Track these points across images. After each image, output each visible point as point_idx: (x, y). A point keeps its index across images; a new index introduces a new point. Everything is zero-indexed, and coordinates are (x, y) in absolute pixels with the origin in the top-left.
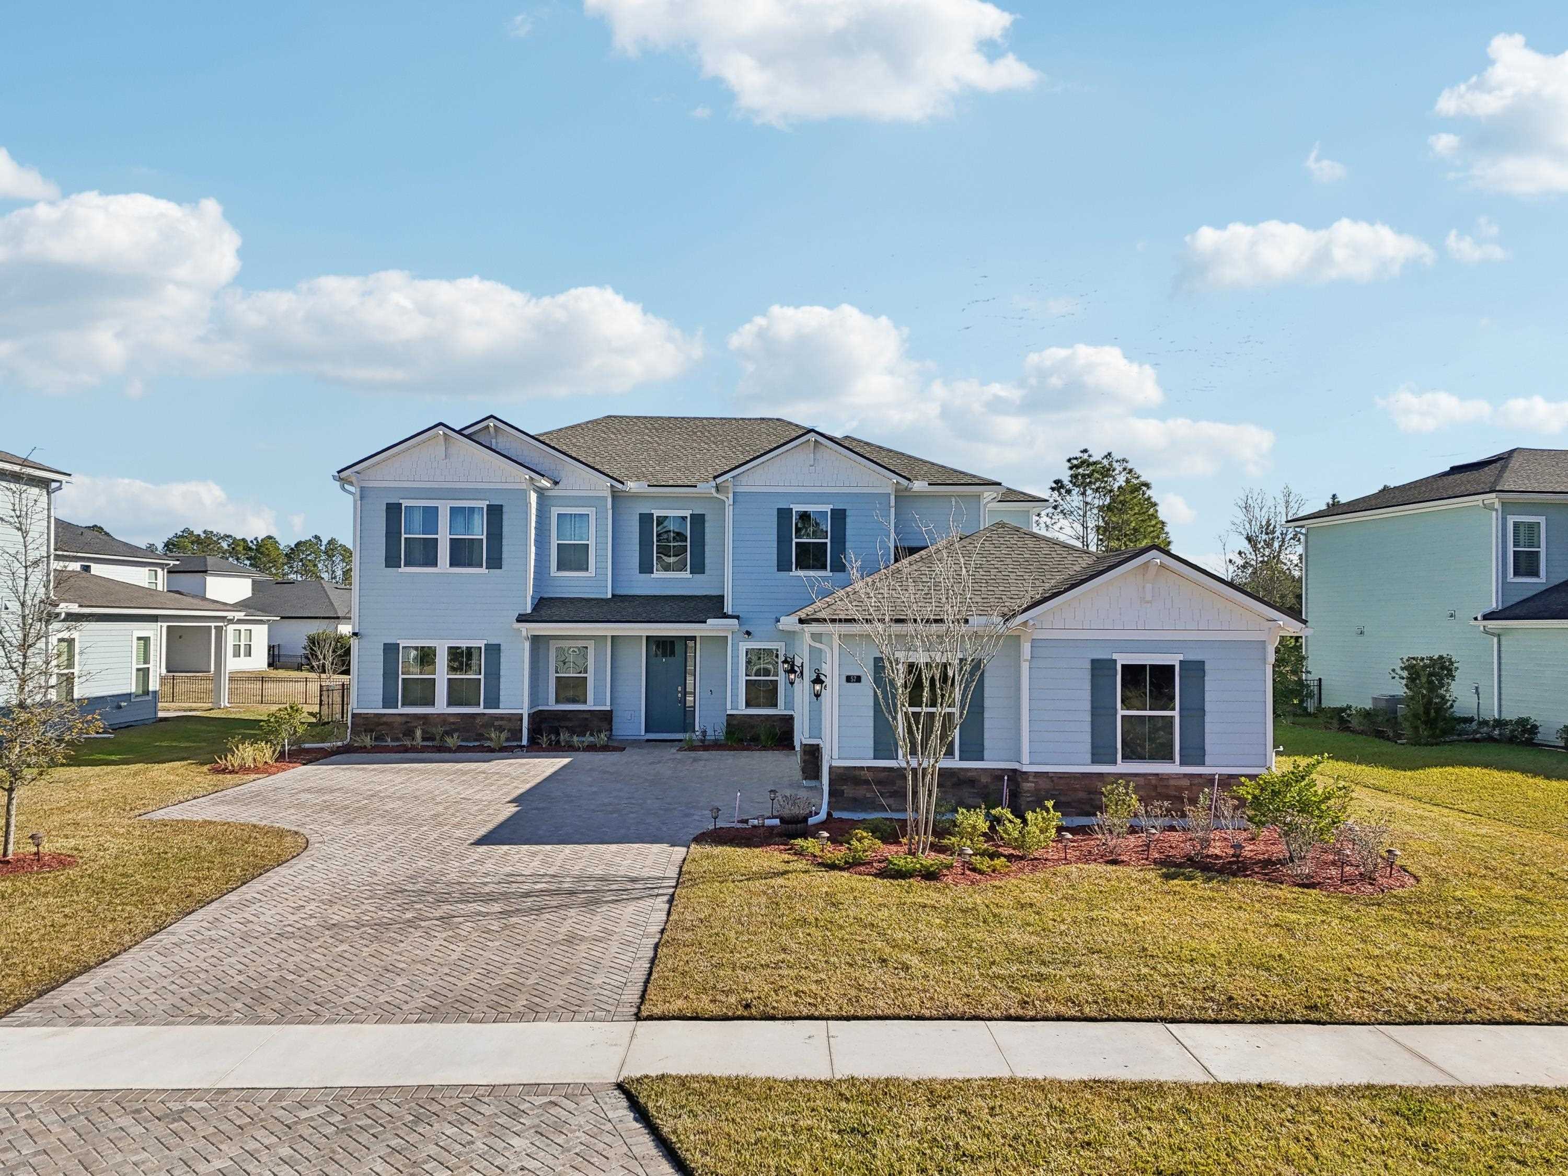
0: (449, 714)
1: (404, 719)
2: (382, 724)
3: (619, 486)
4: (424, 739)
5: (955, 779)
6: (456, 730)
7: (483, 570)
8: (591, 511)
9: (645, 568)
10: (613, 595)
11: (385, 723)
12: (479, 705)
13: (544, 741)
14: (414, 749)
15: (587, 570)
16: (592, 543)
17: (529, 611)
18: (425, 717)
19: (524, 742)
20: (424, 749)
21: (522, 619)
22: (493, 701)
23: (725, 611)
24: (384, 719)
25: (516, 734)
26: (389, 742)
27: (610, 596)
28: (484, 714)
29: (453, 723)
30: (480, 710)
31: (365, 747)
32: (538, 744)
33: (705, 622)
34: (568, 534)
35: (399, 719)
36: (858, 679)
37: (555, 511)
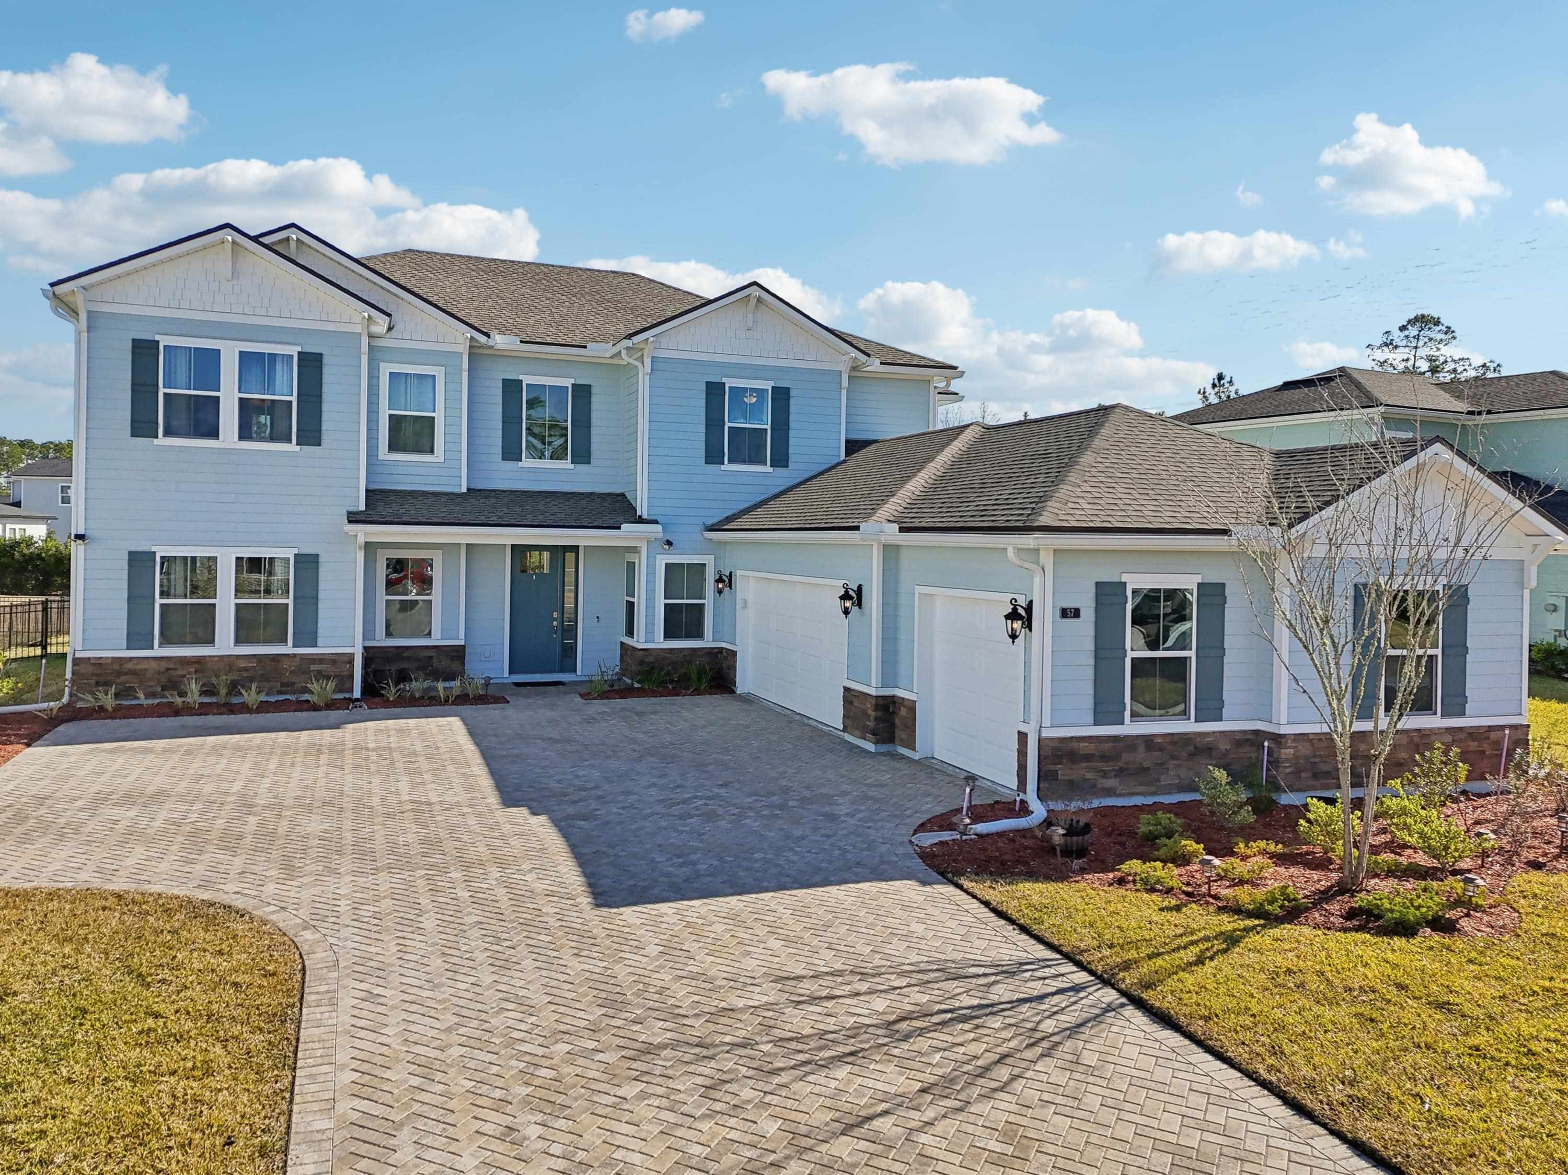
0: (238, 656)
1: (164, 665)
2: (125, 674)
3: (483, 339)
4: (203, 693)
5: (1191, 749)
6: (251, 680)
7: (293, 447)
8: (439, 372)
9: (511, 453)
10: (468, 489)
11: (133, 673)
12: (286, 641)
13: (391, 693)
14: (187, 710)
15: (432, 451)
16: (439, 417)
17: (363, 509)
18: (199, 661)
19: (357, 694)
20: (204, 709)
21: (354, 518)
22: (308, 635)
23: (639, 513)
24: (130, 666)
25: (345, 682)
26: (143, 700)
27: (464, 490)
28: (295, 655)
29: (246, 669)
30: (288, 649)
31: (102, 709)
32: (382, 695)
33: (619, 528)
34: (403, 403)
35: (154, 665)
36: (1076, 613)
37: (386, 369)
